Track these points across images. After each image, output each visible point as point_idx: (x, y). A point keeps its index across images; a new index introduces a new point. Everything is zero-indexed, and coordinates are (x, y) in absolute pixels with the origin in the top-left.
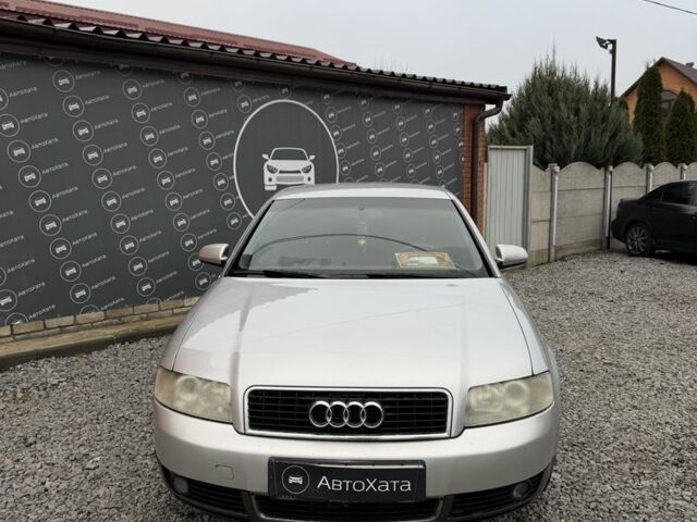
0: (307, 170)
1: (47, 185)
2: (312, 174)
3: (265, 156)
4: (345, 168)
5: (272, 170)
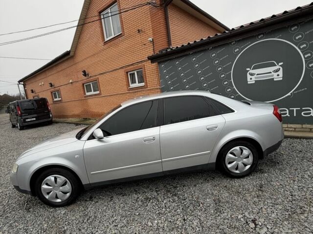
0: (277, 71)
2: (280, 72)
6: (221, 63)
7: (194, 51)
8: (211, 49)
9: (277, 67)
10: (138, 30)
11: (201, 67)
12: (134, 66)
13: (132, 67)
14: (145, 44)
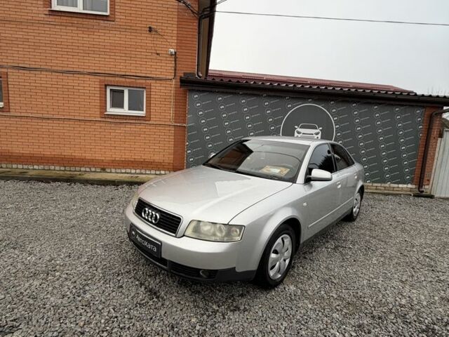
0: (317, 134)
1: (210, 132)
2: (319, 136)
3: (296, 127)
4: (339, 134)
5: (299, 133)
6: (273, 115)
7: (245, 92)
8: (265, 97)
9: (318, 131)
10: (150, 28)
11: (250, 113)
12: (127, 80)
13: (123, 80)
14: (158, 54)
